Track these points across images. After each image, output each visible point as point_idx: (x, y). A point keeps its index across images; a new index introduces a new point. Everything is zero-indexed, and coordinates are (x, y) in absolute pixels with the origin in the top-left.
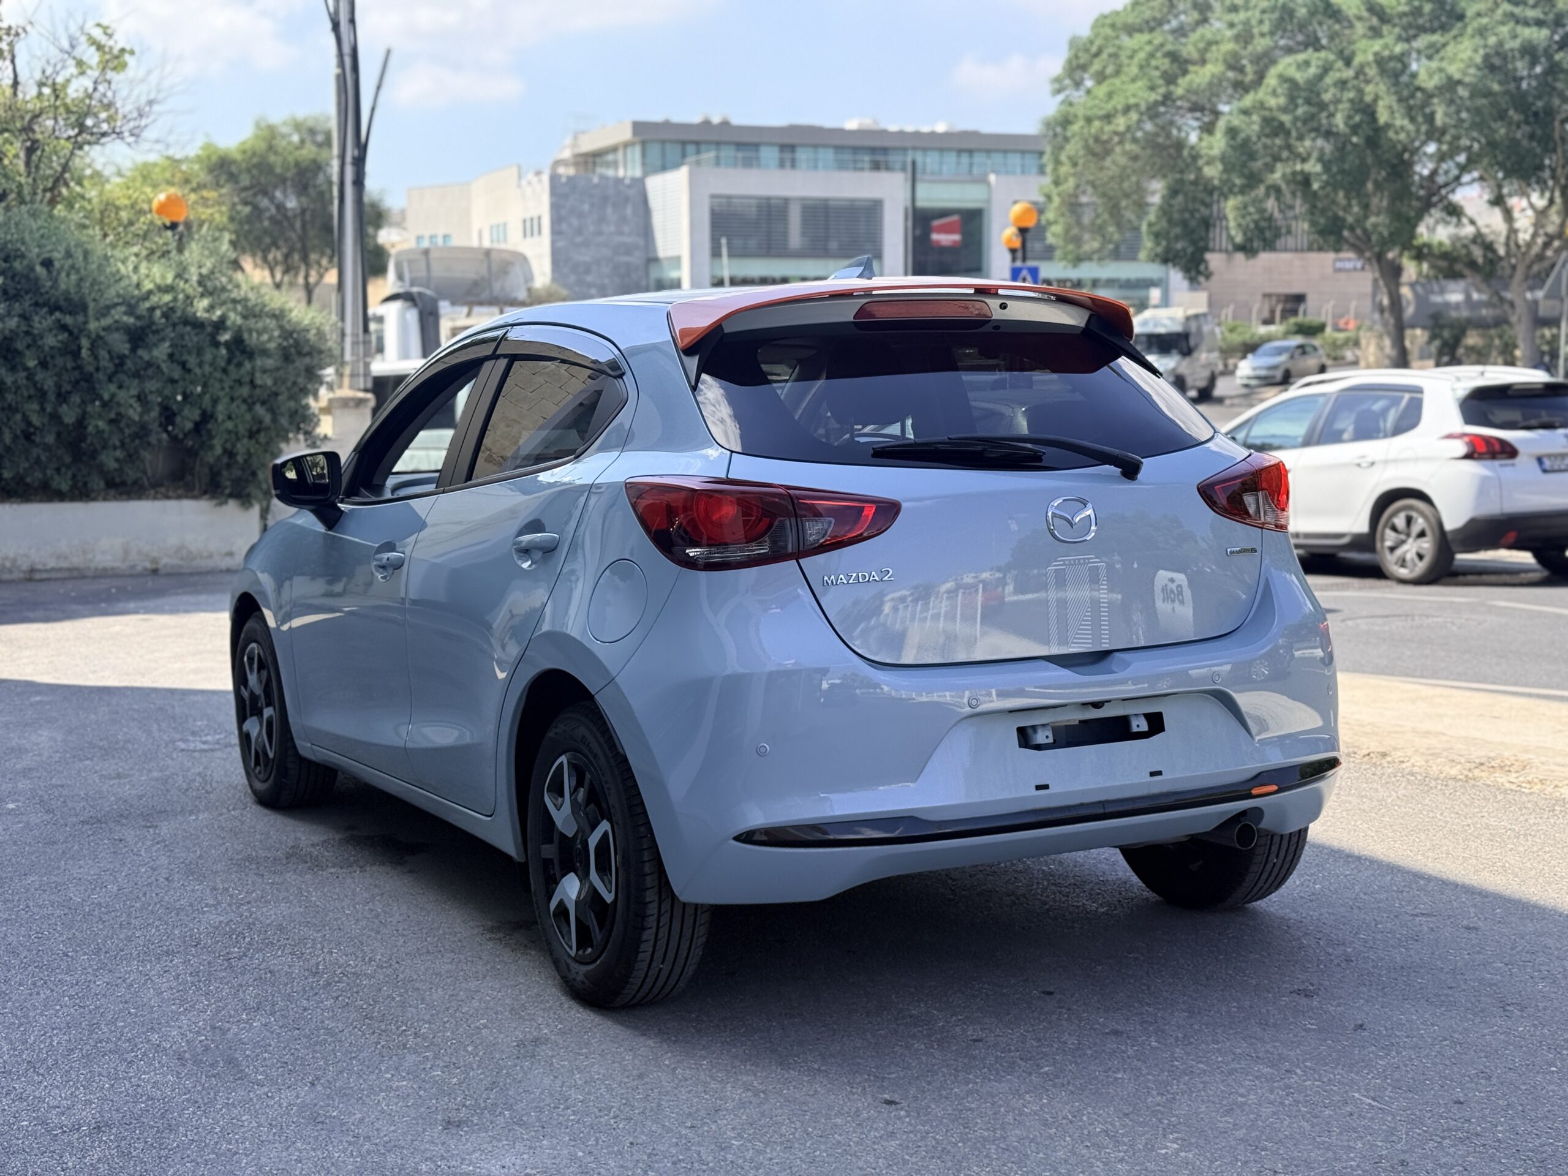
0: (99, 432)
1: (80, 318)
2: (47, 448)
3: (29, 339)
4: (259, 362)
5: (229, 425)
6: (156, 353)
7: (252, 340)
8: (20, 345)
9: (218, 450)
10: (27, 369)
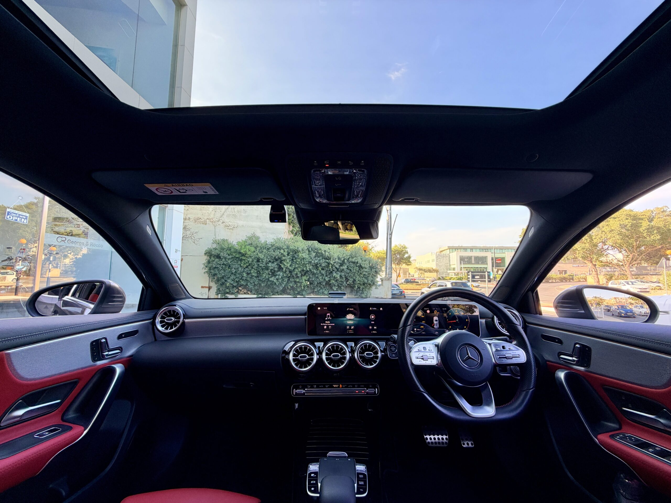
0: (333, 283)
1: (330, 261)
2: (323, 286)
3: (320, 265)
4: (364, 269)
5: (358, 282)
6: (343, 267)
7: (363, 266)
8: (318, 266)
9: (357, 287)
10: (319, 270)
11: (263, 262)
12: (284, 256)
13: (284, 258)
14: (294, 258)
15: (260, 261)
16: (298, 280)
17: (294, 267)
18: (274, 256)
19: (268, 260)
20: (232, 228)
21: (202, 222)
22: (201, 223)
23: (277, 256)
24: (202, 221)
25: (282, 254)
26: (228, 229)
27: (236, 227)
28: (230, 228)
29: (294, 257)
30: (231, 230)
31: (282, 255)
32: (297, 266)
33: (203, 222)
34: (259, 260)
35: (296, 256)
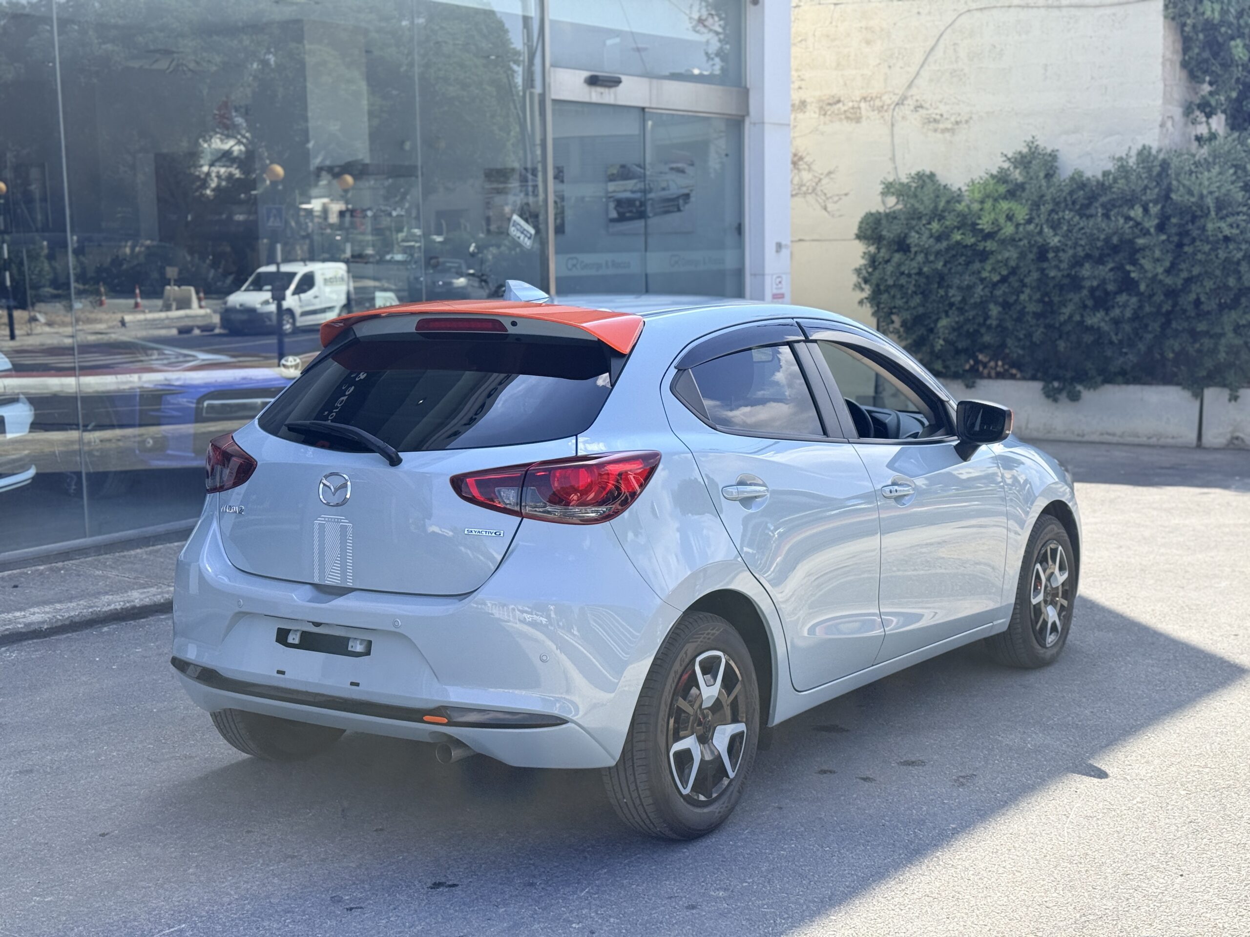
11: (1061, 261)
12: (1146, 233)
13: (1141, 241)
14: (1186, 241)
15: (1051, 255)
16: (1202, 327)
17: (1184, 275)
18: (1102, 237)
19: (1082, 254)
20: (949, 126)
21: (845, 111)
22: (841, 120)
23: (1115, 233)
24: (845, 108)
25: (1138, 224)
26: (935, 130)
27: (967, 122)
28: (941, 126)
29: (1187, 233)
30: (947, 135)
31: (1136, 231)
32: (1196, 271)
33: (849, 115)
34: (1047, 251)
35: (1195, 233)
